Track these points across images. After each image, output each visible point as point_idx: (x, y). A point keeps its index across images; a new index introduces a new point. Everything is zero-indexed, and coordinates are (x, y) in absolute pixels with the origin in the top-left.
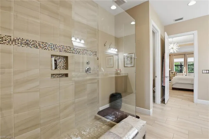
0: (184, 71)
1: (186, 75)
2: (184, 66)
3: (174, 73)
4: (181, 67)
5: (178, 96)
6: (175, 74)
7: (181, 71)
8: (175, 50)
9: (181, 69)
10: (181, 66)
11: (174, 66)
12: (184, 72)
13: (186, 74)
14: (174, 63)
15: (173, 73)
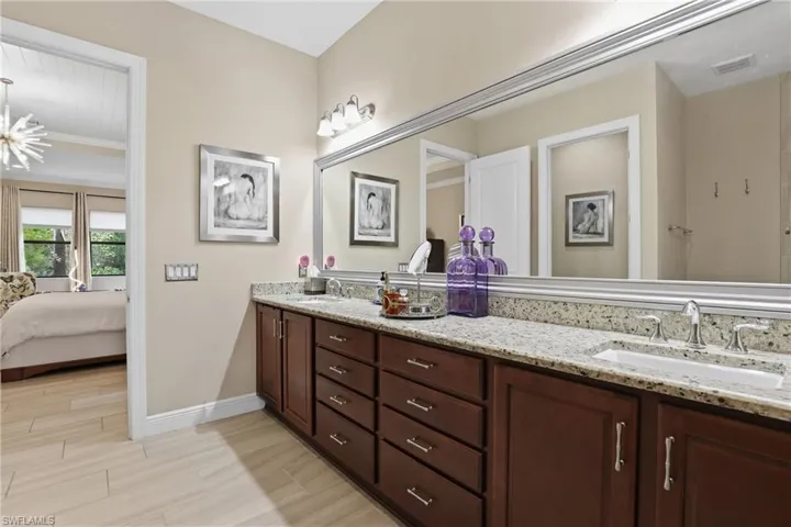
0: (73, 270)
1: (82, 289)
2: (72, 245)
3: (21, 279)
4: (60, 252)
5: (35, 427)
6: (24, 286)
7: (60, 270)
8: (22, 152)
9: (59, 260)
10: (60, 244)
11: (22, 245)
12: (71, 274)
13: (80, 283)
14: (21, 228)
15: (16, 282)
